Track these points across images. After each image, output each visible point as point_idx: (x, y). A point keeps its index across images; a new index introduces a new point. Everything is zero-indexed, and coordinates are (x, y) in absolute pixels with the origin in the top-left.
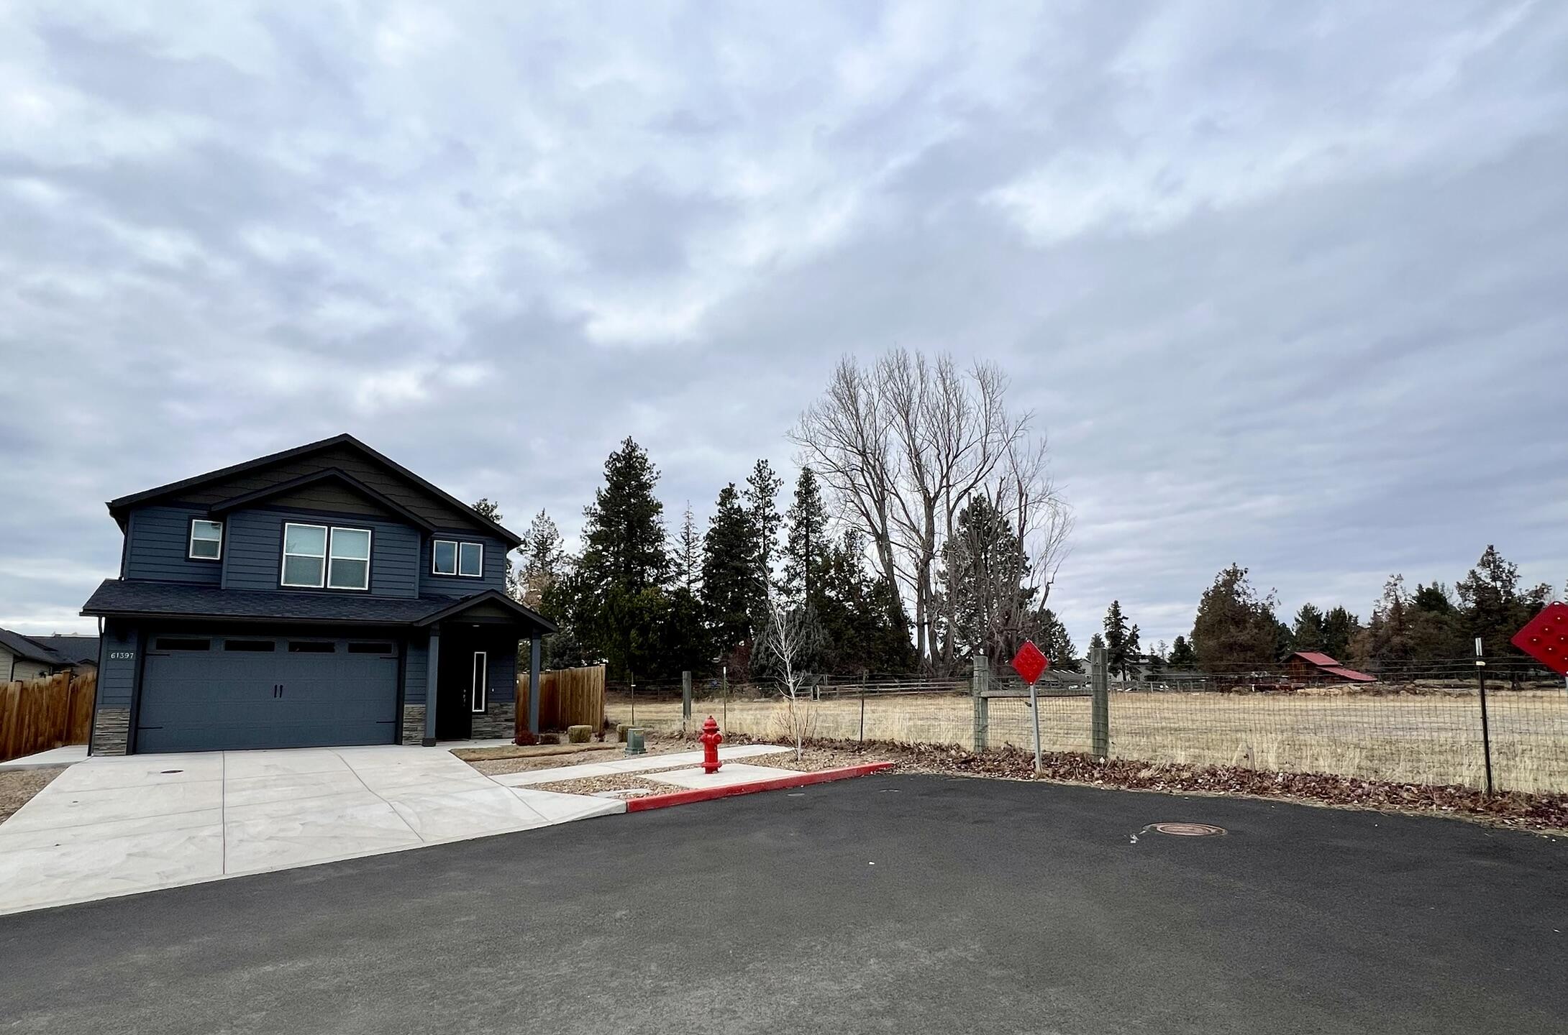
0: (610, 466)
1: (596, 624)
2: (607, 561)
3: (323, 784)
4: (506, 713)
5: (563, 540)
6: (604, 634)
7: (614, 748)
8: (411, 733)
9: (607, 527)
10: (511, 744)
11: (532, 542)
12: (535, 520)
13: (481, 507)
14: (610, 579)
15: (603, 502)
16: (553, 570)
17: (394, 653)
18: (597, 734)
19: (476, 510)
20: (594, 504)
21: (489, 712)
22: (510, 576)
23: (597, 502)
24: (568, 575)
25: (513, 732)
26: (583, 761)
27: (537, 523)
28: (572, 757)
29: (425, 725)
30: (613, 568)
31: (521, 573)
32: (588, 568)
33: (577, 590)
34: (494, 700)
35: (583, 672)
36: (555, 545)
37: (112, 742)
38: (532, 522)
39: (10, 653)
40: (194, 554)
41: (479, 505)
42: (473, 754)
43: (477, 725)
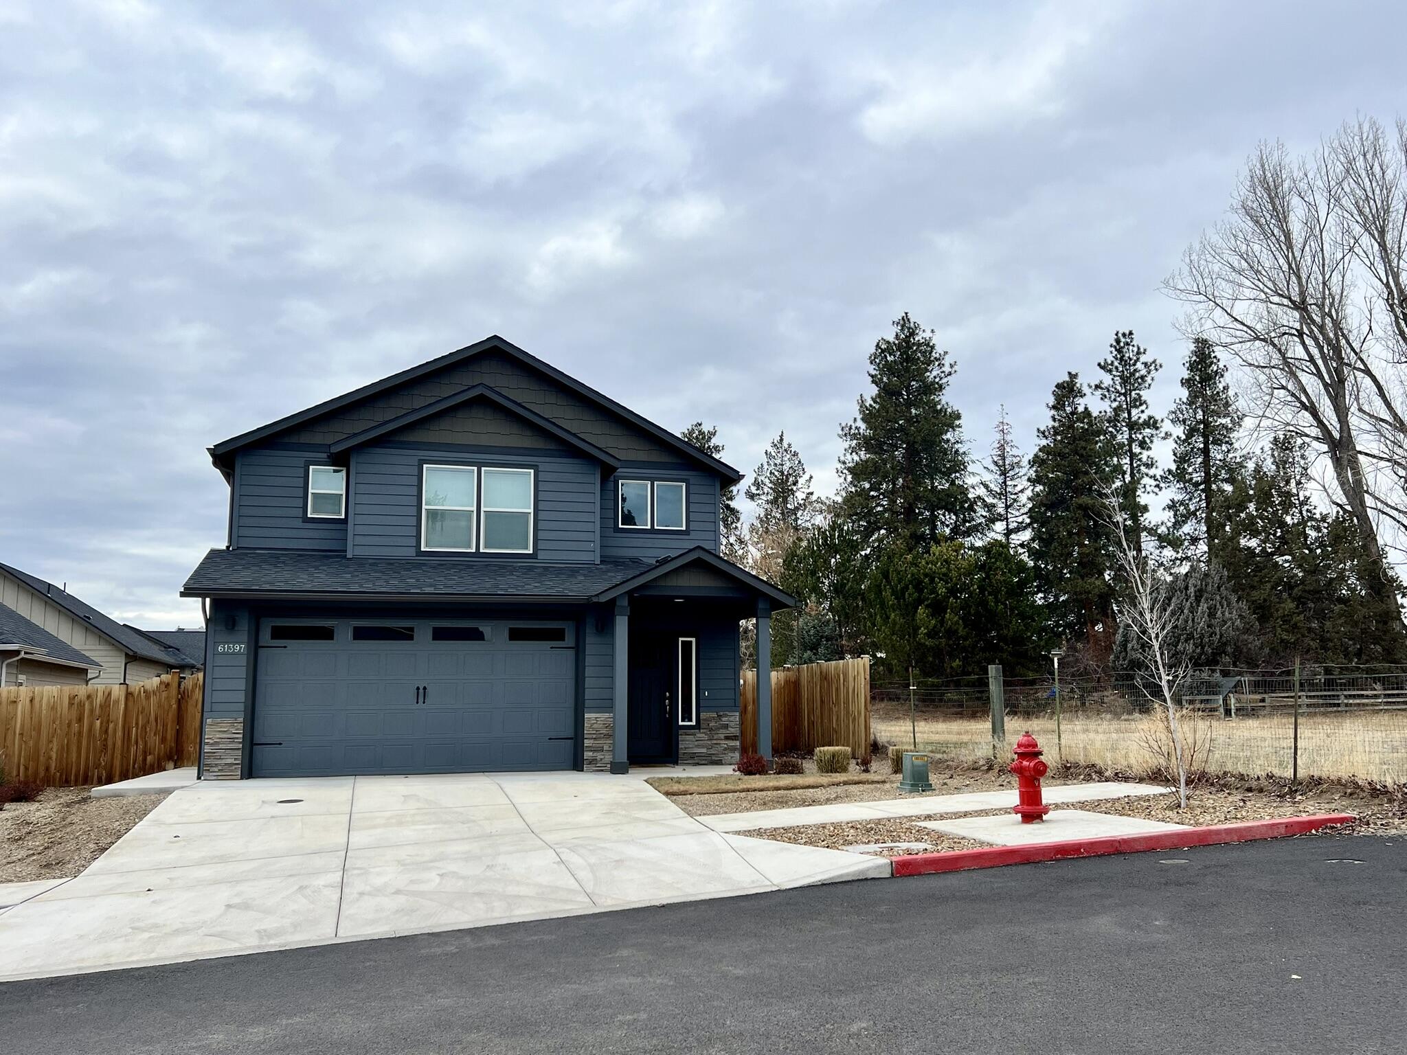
0: (877, 361)
1: (863, 599)
2: (878, 505)
3: (474, 821)
4: (726, 727)
5: (811, 477)
6: (876, 614)
7: (884, 782)
8: (595, 755)
9: (876, 453)
10: (732, 772)
11: (767, 481)
12: (770, 449)
13: (694, 435)
14: (883, 532)
15: (869, 416)
16: (799, 522)
17: (570, 640)
18: (859, 761)
19: (686, 440)
20: (855, 420)
21: (702, 726)
22: (738, 533)
23: (859, 417)
24: (819, 529)
25: (737, 755)
26: (835, 799)
27: (773, 454)
28: (819, 793)
29: (614, 744)
30: (886, 515)
31: (753, 529)
32: (850, 516)
33: (834, 549)
34: (709, 708)
35: (836, 668)
36: (799, 485)
37: (224, 762)
38: (766, 453)
39: (121, 650)
40: (314, 512)
41: (690, 433)
42: (677, 785)
43: (687, 743)
